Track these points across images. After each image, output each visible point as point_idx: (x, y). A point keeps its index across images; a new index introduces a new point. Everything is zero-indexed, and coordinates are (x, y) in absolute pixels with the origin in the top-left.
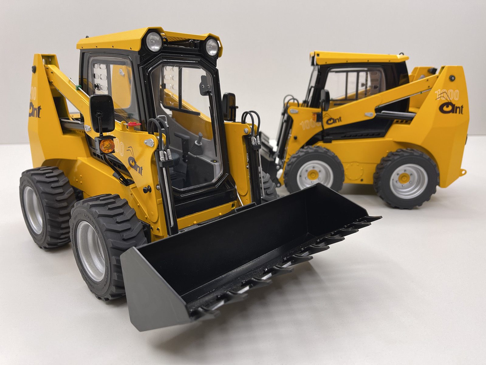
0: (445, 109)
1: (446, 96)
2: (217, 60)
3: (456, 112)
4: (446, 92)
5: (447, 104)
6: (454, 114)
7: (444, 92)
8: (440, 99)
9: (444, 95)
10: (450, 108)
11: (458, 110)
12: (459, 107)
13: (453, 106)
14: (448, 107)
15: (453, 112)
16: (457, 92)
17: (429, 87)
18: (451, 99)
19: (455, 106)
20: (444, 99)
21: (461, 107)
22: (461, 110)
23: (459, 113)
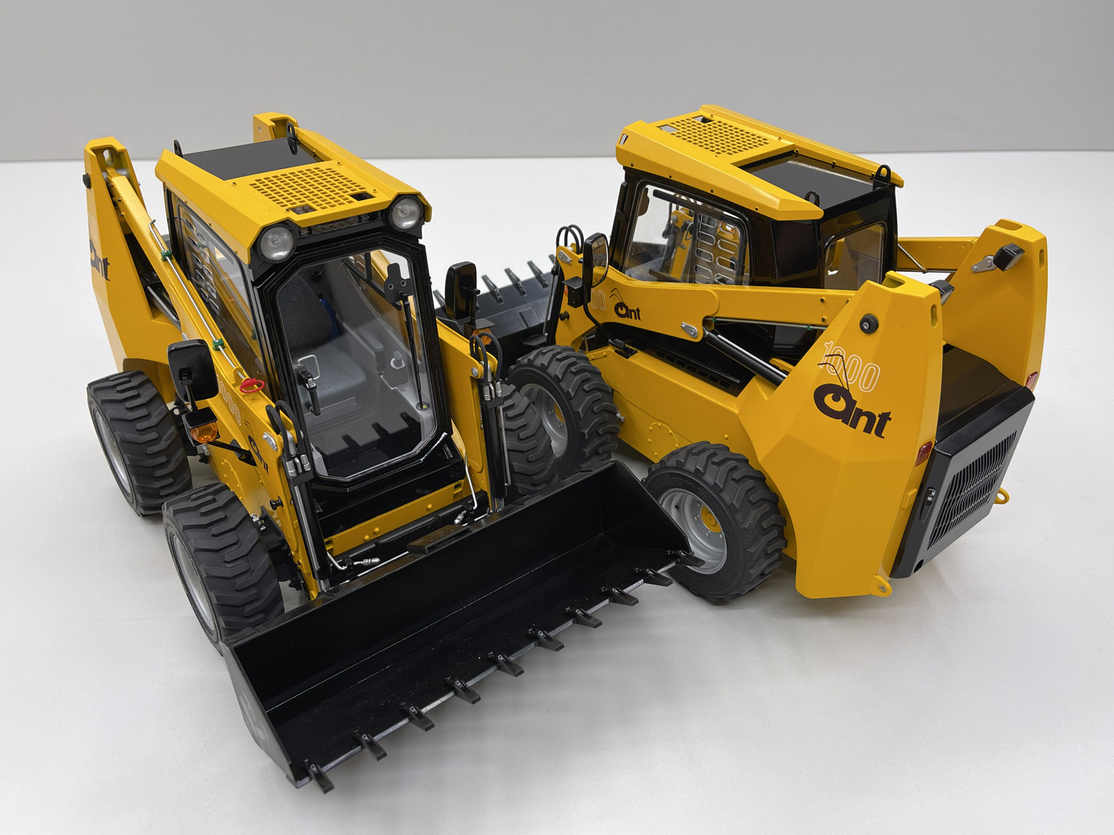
0: (828, 400)
1: (840, 369)
3: (854, 425)
4: (842, 357)
5: (840, 392)
6: (847, 427)
7: (839, 355)
8: (825, 368)
9: (835, 362)
10: (840, 406)
11: (863, 421)
12: (871, 416)
13: (851, 403)
14: (836, 399)
15: (845, 422)
16: (872, 370)
17: (823, 320)
18: (851, 381)
19: (857, 406)
20: (833, 373)
21: (879, 416)
22: (878, 424)
23: (868, 429)
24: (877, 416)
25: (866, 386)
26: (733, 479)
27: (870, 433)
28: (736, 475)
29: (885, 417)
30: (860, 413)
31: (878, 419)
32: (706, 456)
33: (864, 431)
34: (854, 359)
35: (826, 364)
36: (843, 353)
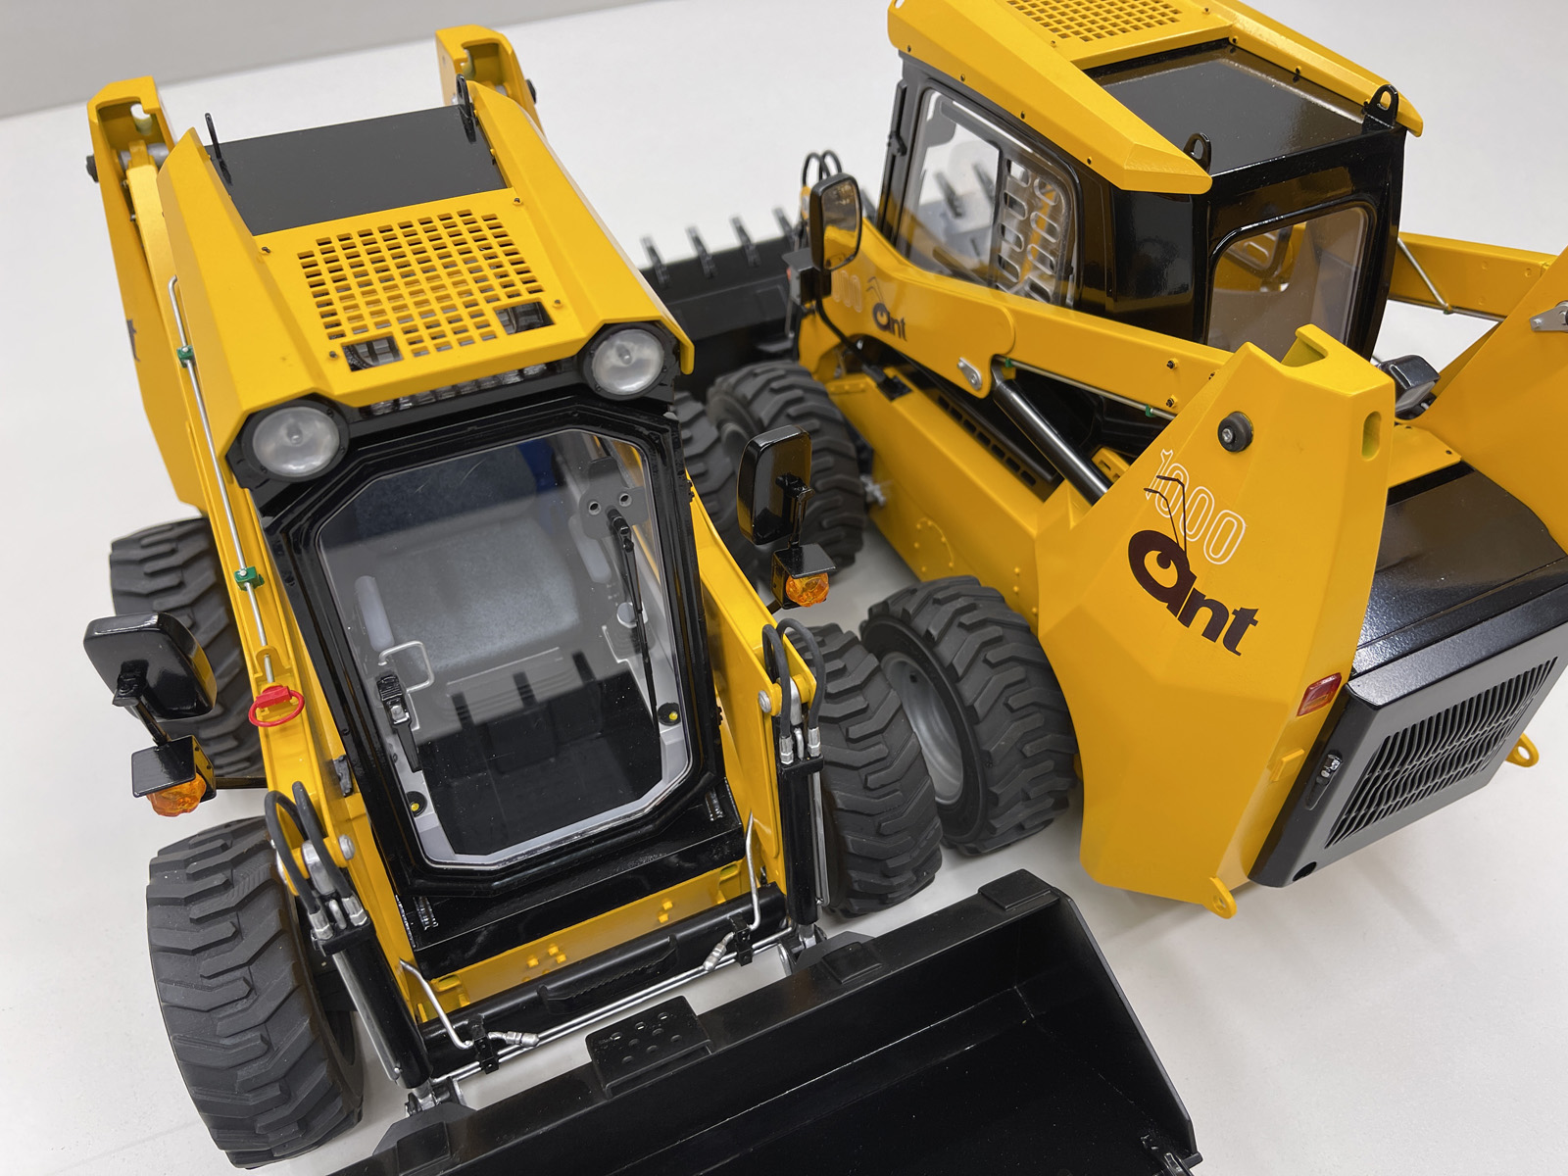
0: (1151, 559)
1: (1176, 509)
3: (1186, 619)
4: (1183, 485)
5: (1172, 552)
6: (1175, 619)
7: (1179, 481)
8: (1152, 500)
9: (1171, 492)
11: (1204, 615)
12: (1219, 610)
14: (1163, 563)
15: (1173, 609)
16: (1231, 524)
17: (1170, 403)
18: (1192, 537)
19: (1196, 585)
20: (1165, 513)
21: (1235, 612)
22: (1230, 627)
23: (1211, 633)
24: (1230, 612)
25: (1216, 552)
26: (986, 661)
27: (1214, 641)
28: (993, 655)
29: (1246, 618)
30: (1198, 600)
31: (1231, 618)
32: (953, 610)
33: (1203, 635)
34: (1201, 495)
35: (1157, 492)
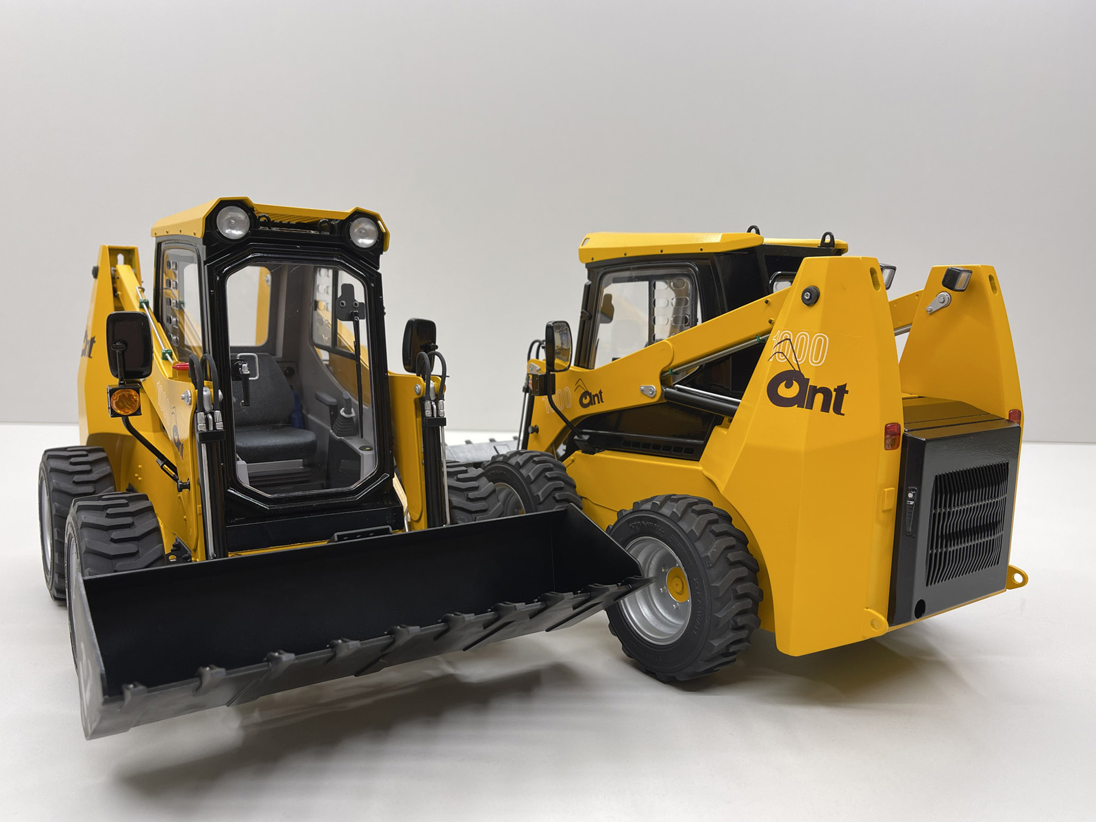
0: (783, 391)
1: (789, 353)
2: (381, 256)
3: (810, 406)
4: (790, 340)
5: (792, 376)
6: (804, 410)
7: (787, 339)
9: (784, 347)
10: (794, 390)
11: (819, 398)
12: (826, 391)
13: (803, 382)
14: (788, 386)
15: (801, 406)
16: (820, 340)
17: (771, 322)
18: (801, 361)
19: (811, 383)
20: (783, 360)
21: (835, 390)
22: (835, 399)
23: (825, 408)
24: (832, 390)
25: (816, 359)
27: (828, 412)
29: (842, 390)
30: (815, 390)
31: (834, 394)
33: (821, 411)
34: (801, 337)
36: (790, 336)
